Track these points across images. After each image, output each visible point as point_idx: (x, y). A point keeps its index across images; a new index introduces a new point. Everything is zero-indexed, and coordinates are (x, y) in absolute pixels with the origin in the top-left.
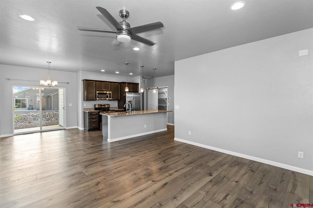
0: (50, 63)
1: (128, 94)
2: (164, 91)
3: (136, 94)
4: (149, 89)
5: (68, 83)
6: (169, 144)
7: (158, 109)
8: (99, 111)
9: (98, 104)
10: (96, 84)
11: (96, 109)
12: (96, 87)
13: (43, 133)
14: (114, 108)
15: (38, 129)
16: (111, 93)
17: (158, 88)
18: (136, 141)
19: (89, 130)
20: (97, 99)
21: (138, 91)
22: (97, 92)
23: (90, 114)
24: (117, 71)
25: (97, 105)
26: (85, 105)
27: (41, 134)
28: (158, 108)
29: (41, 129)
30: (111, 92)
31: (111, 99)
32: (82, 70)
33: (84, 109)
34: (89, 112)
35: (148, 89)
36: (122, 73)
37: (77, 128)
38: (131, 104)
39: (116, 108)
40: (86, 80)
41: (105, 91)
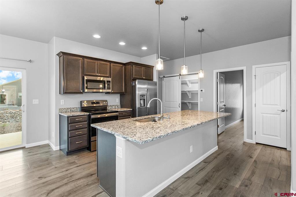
1: (139, 83)
2: (186, 80)
5: (30, 61)
7: (180, 108)
8: (88, 114)
9: (87, 101)
10: (83, 63)
11: (83, 109)
12: (83, 68)
14: (114, 107)
16: (110, 81)
17: (180, 75)
19: (70, 153)
20: (86, 90)
21: (152, 78)
22: (86, 78)
23: (71, 120)
25: (85, 102)
26: (62, 102)
28: (180, 106)
30: (110, 79)
31: (110, 91)
32: (57, 36)
33: (61, 110)
34: (68, 117)
37: (48, 146)
38: (144, 100)
39: (116, 107)
40: (64, 54)
41: (100, 76)
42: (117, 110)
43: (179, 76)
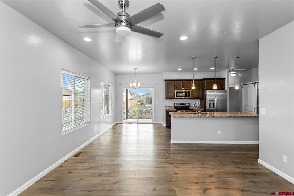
0: (136, 69)
1: (209, 92)
3: (223, 92)
4: (244, 84)
5: (155, 84)
6: (243, 167)
8: (176, 110)
10: (175, 83)
12: (175, 86)
13: (139, 124)
15: (136, 120)
16: (190, 92)
17: (256, 83)
18: (199, 149)
21: (223, 88)
22: (176, 91)
24: (195, 68)
26: (166, 103)
27: (138, 125)
29: (138, 120)
31: (190, 97)
32: (164, 72)
33: (165, 107)
34: (167, 110)
35: (242, 84)
36: (201, 69)
37: (162, 124)
38: (213, 103)
39: (197, 108)
40: (166, 80)
41: (184, 89)
42: (192, 109)
43: (254, 84)
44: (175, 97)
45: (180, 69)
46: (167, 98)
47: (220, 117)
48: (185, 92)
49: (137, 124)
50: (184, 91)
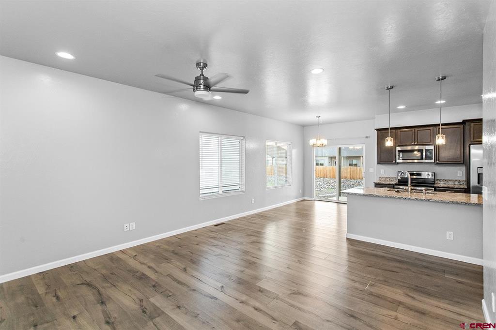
0: (320, 117)
5: (367, 137)
10: (397, 134)
12: (397, 139)
16: (431, 150)
20: (400, 161)
22: (398, 149)
24: (440, 100)
26: (382, 171)
27: (338, 205)
29: (338, 198)
31: (431, 161)
32: (377, 115)
33: (380, 178)
40: (378, 130)
41: (417, 145)
44: (395, 161)
45: (401, 107)
46: (380, 162)
47: (437, 202)
48: (419, 151)
49: (336, 204)
50: (417, 148)
